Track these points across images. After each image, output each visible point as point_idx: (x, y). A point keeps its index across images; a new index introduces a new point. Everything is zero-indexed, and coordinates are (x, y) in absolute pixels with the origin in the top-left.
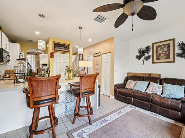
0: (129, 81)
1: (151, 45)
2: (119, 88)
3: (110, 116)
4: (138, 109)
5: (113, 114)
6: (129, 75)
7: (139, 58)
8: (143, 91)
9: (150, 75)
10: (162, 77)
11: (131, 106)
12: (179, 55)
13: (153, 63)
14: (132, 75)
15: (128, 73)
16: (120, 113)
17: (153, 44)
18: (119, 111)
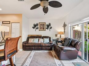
0: (30, 39)
1: (38, 23)
2: (26, 44)
3: (26, 62)
4: (37, 51)
5: (28, 60)
6: (29, 36)
7: (33, 28)
8: (37, 42)
9: (38, 35)
10: (42, 36)
11: (33, 51)
12: (46, 28)
13: (39, 30)
14: (30, 36)
15: (28, 35)
16: (31, 57)
17: (39, 23)
18: (30, 56)
